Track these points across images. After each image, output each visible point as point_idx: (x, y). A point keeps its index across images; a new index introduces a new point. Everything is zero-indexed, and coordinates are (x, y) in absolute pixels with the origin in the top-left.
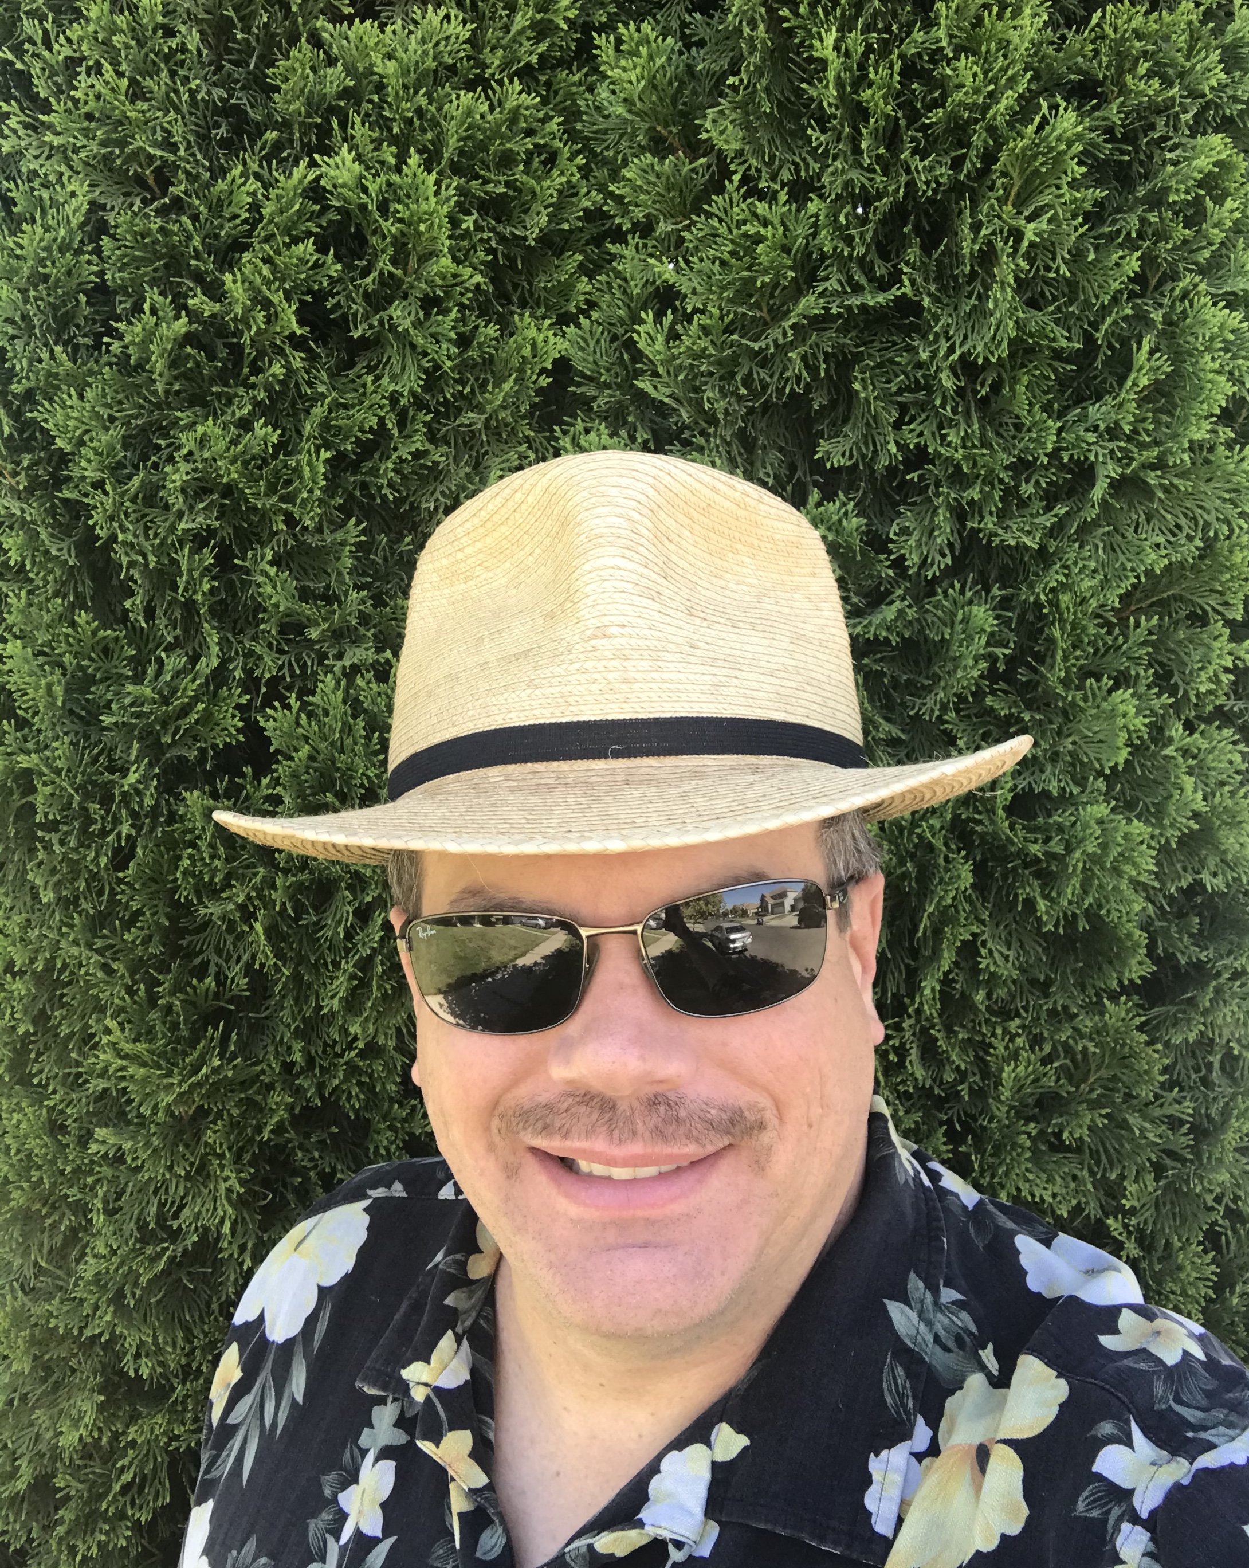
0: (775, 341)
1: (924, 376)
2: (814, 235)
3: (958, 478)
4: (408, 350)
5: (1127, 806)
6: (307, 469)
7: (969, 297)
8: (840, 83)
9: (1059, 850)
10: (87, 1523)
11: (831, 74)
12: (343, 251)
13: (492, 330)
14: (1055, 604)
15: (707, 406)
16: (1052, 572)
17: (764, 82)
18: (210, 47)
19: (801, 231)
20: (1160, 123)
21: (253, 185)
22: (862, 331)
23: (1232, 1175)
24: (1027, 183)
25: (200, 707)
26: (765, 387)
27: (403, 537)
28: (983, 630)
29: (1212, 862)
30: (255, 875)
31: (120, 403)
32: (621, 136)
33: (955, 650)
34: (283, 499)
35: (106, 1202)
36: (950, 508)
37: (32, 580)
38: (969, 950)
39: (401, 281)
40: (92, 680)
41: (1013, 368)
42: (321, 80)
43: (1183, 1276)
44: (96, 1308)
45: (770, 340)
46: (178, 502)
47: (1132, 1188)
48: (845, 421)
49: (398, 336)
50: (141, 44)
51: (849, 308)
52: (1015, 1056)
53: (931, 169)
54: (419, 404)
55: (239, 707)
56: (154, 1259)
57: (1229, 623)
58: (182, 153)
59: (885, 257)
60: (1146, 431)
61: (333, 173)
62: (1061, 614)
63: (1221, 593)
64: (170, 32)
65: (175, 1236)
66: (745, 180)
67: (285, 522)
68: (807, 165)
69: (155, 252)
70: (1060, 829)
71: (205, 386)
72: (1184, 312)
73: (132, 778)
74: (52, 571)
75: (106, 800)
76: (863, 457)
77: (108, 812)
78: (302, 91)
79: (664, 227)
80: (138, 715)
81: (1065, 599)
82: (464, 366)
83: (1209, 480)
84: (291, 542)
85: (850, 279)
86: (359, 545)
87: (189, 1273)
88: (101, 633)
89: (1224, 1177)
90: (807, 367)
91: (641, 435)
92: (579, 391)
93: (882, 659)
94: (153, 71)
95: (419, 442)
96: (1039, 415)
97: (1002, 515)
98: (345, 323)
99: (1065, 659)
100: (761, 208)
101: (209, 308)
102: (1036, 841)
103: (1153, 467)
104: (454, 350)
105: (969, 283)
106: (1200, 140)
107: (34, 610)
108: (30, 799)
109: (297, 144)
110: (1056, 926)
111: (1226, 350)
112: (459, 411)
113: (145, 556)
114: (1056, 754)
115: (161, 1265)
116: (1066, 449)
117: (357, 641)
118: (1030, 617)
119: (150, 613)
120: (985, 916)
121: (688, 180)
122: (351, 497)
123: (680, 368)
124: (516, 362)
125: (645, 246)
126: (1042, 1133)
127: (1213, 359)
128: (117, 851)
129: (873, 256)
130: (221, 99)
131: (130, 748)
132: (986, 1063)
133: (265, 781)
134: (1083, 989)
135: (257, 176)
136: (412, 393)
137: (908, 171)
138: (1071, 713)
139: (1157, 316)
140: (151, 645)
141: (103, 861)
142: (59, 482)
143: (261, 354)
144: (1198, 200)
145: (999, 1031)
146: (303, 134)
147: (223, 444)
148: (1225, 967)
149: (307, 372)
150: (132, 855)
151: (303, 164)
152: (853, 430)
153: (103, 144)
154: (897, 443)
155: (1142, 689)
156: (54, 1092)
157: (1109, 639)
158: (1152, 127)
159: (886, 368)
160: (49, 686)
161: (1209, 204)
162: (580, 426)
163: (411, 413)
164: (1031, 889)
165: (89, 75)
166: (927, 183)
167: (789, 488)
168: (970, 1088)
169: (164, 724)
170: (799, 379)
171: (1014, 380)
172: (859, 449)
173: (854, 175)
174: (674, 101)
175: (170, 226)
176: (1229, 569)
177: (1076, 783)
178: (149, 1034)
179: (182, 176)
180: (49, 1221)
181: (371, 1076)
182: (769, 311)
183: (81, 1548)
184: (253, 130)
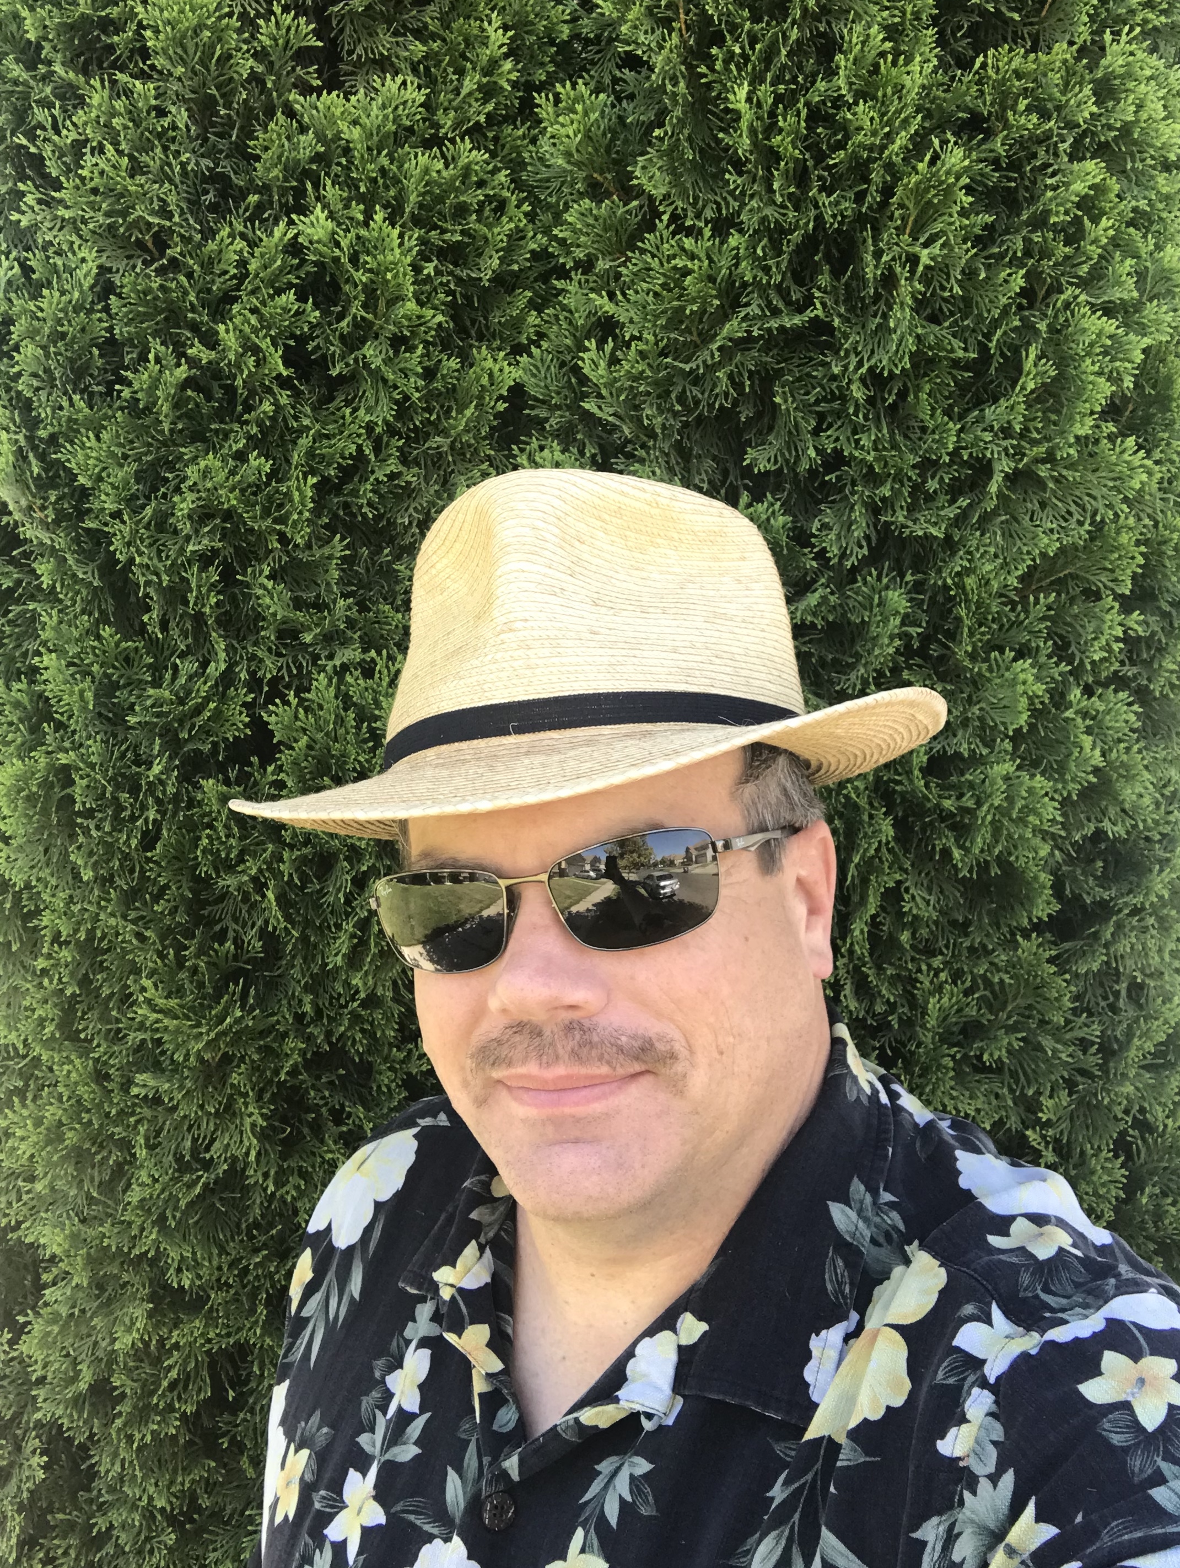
0: (704, 362)
1: (838, 387)
2: (737, 265)
3: (872, 478)
4: (380, 385)
5: (1031, 764)
6: (296, 495)
7: (875, 316)
8: (752, 131)
9: (971, 804)
10: (142, 1414)
11: (744, 125)
12: (320, 298)
13: (454, 363)
14: (961, 587)
15: (646, 422)
16: (957, 558)
17: (686, 132)
18: (196, 122)
19: (724, 263)
20: (1041, 154)
21: (239, 244)
22: (782, 349)
23: (1137, 1089)
24: (922, 212)
25: (212, 705)
26: (697, 402)
27: (382, 549)
28: (898, 613)
29: (1112, 812)
30: (265, 851)
31: (132, 442)
32: (563, 183)
33: (874, 630)
34: (276, 521)
35: (147, 1139)
36: (865, 504)
37: (61, 601)
38: (893, 896)
39: (371, 324)
40: (116, 686)
41: (917, 377)
42: (295, 148)
43: (1095, 1178)
44: (142, 1229)
45: (700, 361)
46: (186, 528)
47: (1047, 1103)
48: (771, 429)
49: (371, 372)
50: (137, 125)
51: (769, 330)
52: (940, 989)
53: (837, 203)
54: (391, 431)
55: (244, 704)
56: (190, 1186)
57: (1117, 597)
58: (176, 219)
59: (799, 281)
60: (1037, 429)
61: (309, 231)
62: (966, 595)
63: (1112, 571)
64: (162, 112)
65: (208, 1165)
66: (674, 218)
67: (279, 541)
68: (727, 204)
69: (156, 307)
70: (971, 785)
71: (205, 423)
72: (1067, 320)
73: (156, 769)
74: (78, 592)
75: (134, 790)
76: (787, 461)
77: (136, 800)
78: (279, 157)
79: (602, 265)
80: (158, 715)
81: (970, 582)
82: (430, 396)
83: (1095, 471)
84: (285, 559)
85: (769, 303)
86: (343, 558)
87: (221, 1199)
88: (124, 645)
89: (1128, 1089)
90: (733, 383)
91: (590, 450)
92: (533, 413)
93: (810, 641)
94: (147, 148)
95: (393, 465)
96: (940, 418)
97: (911, 509)
98: (324, 362)
99: (971, 634)
100: (688, 243)
101: (206, 356)
102: (949, 797)
103: (1044, 461)
104: (421, 383)
105: (875, 303)
106: (1076, 166)
107: (64, 627)
108: (68, 791)
109: (276, 205)
110: (970, 871)
111: (1105, 353)
112: (427, 436)
113: (157, 575)
114: (967, 719)
115: (198, 1190)
116: (965, 448)
117: (345, 643)
118: (940, 599)
119: (164, 626)
120: (907, 865)
121: (623, 221)
122: (335, 516)
123: (620, 391)
124: (475, 391)
125: (587, 281)
126: (965, 1056)
127: (1093, 363)
128: (145, 834)
129: (789, 282)
130: (208, 168)
131: (153, 743)
132: (913, 996)
133: (270, 769)
134: (999, 928)
135: (243, 236)
136: (385, 421)
137: (816, 206)
138: (977, 683)
139: (1042, 326)
140: (166, 653)
141: (134, 842)
142: (82, 514)
143: (252, 393)
144: (1077, 221)
145: (924, 967)
146: (281, 196)
147: (223, 475)
148: (1126, 904)
149: (293, 407)
150: (157, 837)
151: (282, 225)
152: (776, 438)
153: (108, 214)
154: (815, 448)
155: (1043, 659)
156: (99, 1045)
157: (1012, 616)
158: (1034, 156)
159: (804, 381)
160: (82, 692)
161: (1087, 222)
162: (535, 444)
163: (385, 439)
164: (947, 840)
165: (93, 155)
166: (834, 216)
167: (723, 492)
168: (900, 1019)
169: (181, 722)
170: (726, 394)
171: (918, 389)
172: (783, 455)
173: (768, 211)
174: (608, 151)
175: (169, 284)
176: (1117, 549)
177: (986, 745)
178: (179, 992)
179: (177, 239)
180: (99, 1157)
181: (372, 1024)
182: (700, 334)
183: (138, 1436)
184: (237, 193)
